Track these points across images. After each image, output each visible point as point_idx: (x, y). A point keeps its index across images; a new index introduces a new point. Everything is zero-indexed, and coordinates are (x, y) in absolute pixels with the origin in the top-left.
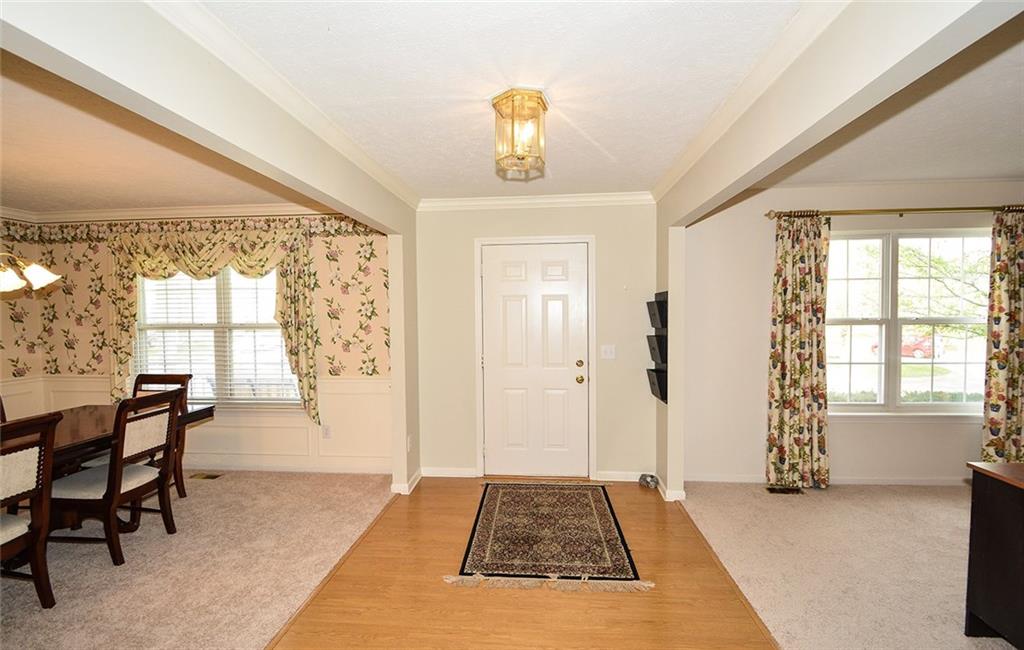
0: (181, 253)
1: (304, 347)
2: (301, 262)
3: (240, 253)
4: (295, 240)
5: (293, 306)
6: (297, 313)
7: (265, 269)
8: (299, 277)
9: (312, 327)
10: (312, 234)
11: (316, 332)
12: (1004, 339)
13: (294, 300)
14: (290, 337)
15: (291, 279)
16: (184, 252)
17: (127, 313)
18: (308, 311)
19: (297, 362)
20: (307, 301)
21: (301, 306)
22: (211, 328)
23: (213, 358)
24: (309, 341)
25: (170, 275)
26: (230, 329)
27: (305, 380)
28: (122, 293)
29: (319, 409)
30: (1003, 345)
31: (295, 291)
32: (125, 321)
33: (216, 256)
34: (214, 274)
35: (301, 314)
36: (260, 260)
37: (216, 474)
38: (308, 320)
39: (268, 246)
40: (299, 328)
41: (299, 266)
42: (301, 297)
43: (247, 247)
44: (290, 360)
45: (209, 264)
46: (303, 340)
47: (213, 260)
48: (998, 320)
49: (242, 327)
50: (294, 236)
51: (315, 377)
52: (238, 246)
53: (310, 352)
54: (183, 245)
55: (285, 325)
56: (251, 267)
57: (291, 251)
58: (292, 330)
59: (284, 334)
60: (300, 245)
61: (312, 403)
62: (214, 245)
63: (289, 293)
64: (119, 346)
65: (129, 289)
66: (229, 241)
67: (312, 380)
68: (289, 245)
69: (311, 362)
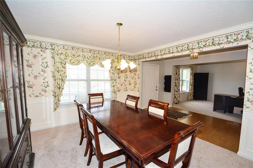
12: (191, 82)
30: (191, 83)
48: (190, 80)
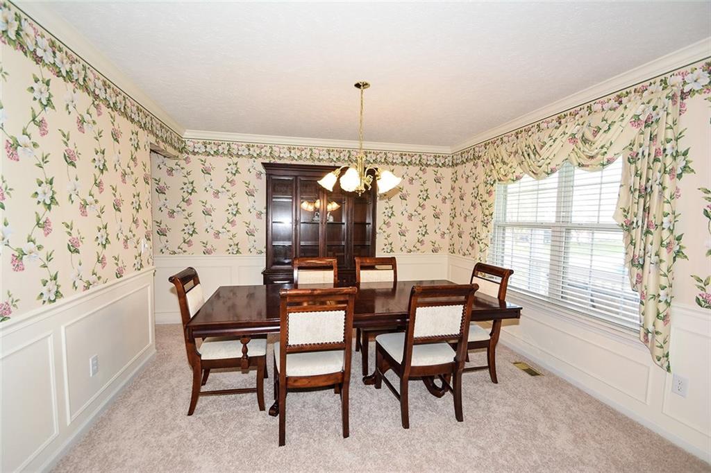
0: (526, 156)
1: (654, 259)
2: (661, 138)
3: (580, 144)
4: (655, 108)
5: (642, 200)
6: (646, 210)
7: (607, 156)
8: (656, 160)
9: (671, 231)
10: (684, 95)
11: (679, 239)
13: (645, 192)
14: (633, 243)
15: (642, 165)
16: (529, 155)
17: (487, 212)
18: (667, 209)
19: (640, 278)
20: (667, 194)
21: (654, 201)
22: (549, 227)
23: (549, 257)
24: (664, 251)
25: (518, 178)
26: (568, 230)
27: (651, 305)
28: (485, 197)
29: (672, 348)
31: (648, 180)
32: (486, 218)
33: (555, 152)
34: (553, 171)
35: (653, 211)
36: (602, 148)
37: (537, 370)
38: (665, 220)
39: (613, 128)
40: (648, 232)
41: (658, 145)
42: (656, 188)
43: (589, 135)
44: (630, 273)
45: (548, 161)
46: (652, 249)
47: (551, 157)
49: (580, 227)
50: (652, 104)
51: (668, 304)
52: (579, 136)
53: (664, 267)
54: (529, 147)
55: (628, 227)
56: (592, 157)
57: (647, 126)
58: (637, 234)
59: (625, 237)
60: (662, 114)
61: (660, 338)
62: (554, 141)
63: (637, 183)
64: (481, 238)
65: (489, 193)
66: (569, 134)
67: (662, 307)
68: (643, 118)
69: (664, 281)
